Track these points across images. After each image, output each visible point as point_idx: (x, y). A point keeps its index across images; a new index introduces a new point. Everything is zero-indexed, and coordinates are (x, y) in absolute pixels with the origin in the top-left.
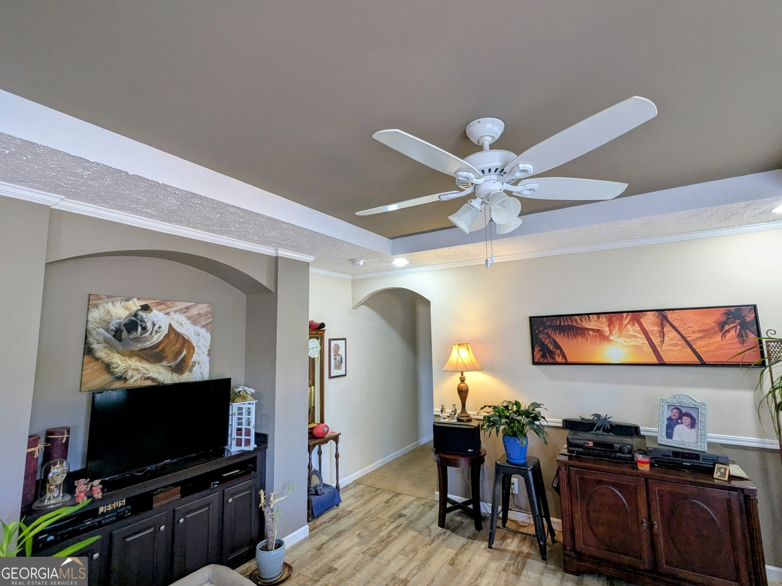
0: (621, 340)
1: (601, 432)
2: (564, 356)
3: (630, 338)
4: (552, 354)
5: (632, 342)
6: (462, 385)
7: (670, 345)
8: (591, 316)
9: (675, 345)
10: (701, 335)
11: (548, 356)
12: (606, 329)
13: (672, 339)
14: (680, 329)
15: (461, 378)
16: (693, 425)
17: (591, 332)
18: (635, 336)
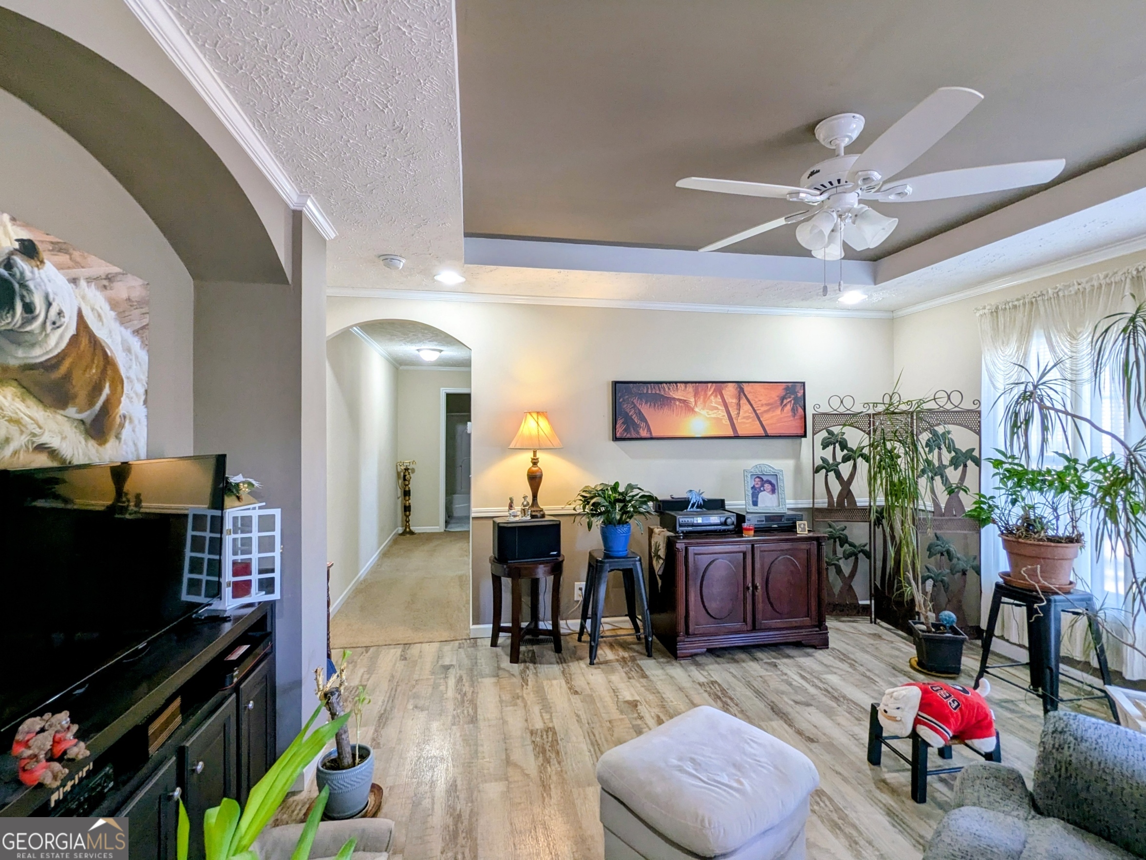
0: (704, 412)
1: (695, 509)
2: (649, 430)
3: (712, 410)
4: (636, 427)
5: (713, 414)
6: (535, 469)
7: (744, 418)
8: (679, 384)
9: (748, 418)
10: (767, 408)
11: (632, 429)
12: (692, 400)
13: (746, 412)
14: (752, 402)
15: (533, 459)
16: (773, 491)
17: (677, 403)
18: (717, 409)
